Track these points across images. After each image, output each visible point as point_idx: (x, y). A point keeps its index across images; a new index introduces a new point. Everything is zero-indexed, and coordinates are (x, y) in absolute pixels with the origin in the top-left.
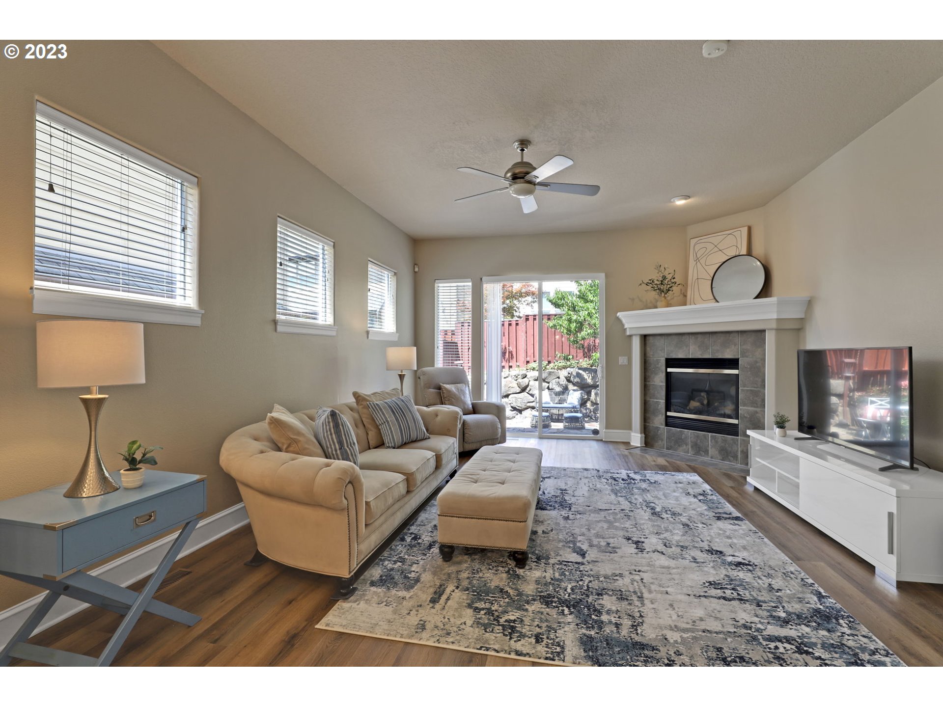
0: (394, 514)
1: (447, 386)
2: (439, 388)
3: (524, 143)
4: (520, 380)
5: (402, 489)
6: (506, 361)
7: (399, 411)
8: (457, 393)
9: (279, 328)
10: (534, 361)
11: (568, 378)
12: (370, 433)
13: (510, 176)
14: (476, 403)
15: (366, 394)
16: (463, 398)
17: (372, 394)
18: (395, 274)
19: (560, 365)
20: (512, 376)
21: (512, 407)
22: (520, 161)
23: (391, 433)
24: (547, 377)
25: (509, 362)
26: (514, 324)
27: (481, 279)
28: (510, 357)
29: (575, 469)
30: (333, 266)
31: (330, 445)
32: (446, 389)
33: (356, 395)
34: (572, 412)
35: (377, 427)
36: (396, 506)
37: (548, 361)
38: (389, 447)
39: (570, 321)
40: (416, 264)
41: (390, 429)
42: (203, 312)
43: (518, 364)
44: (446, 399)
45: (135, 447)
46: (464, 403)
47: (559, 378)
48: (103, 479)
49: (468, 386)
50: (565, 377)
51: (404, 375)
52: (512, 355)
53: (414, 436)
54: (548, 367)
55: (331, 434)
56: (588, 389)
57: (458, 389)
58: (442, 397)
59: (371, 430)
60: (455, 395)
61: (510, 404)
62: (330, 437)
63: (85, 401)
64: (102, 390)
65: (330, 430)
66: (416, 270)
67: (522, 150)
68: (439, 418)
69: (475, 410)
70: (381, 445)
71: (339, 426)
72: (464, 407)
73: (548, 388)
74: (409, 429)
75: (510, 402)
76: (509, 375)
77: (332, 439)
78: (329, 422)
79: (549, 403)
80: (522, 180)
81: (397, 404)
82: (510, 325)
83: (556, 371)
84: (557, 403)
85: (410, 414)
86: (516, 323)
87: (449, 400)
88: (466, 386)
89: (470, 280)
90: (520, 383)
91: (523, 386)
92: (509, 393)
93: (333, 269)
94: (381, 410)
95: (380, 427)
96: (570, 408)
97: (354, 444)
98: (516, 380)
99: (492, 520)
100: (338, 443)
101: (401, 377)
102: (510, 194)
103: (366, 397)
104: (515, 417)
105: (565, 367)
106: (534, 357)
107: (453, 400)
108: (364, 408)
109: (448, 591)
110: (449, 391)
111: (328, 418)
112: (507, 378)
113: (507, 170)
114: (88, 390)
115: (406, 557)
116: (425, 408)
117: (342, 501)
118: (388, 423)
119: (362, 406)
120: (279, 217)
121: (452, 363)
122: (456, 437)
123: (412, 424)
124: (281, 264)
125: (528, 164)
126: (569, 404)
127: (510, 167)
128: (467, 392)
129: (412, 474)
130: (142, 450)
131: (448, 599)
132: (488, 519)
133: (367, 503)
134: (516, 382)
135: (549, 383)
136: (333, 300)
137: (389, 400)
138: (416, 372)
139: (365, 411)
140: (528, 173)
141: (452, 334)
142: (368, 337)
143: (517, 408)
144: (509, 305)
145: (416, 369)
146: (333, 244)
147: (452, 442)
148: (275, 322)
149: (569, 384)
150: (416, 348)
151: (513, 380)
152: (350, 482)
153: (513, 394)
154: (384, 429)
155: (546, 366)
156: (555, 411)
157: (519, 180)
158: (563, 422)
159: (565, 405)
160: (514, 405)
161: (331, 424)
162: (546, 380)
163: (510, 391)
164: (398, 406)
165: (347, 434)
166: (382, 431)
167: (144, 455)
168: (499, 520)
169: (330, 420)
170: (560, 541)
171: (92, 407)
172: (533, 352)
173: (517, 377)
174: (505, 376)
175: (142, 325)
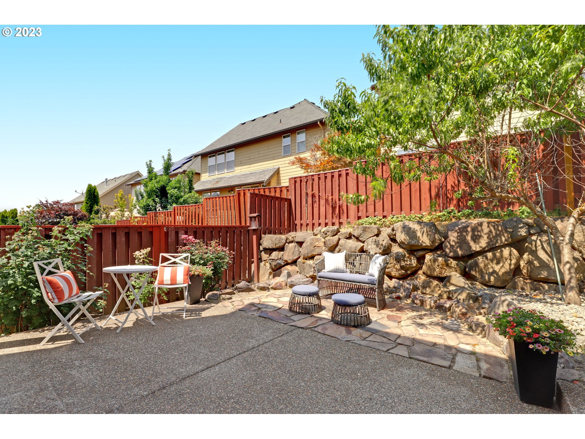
11: (392, 237)
24: (361, 234)
26: (344, 174)
50: (388, 235)
56: (421, 253)
86: (346, 173)
92: (314, 253)
135: (364, 242)
162: (360, 239)
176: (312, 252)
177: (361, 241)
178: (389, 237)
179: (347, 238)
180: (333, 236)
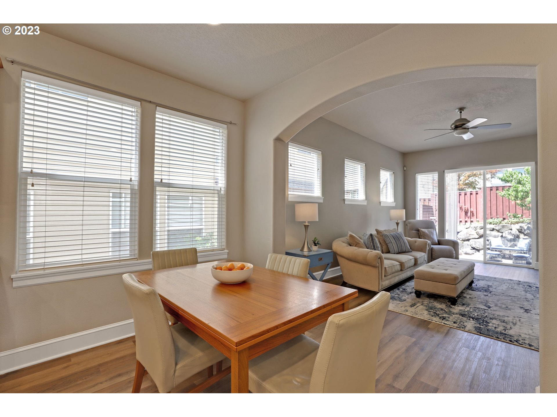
0: (395, 276)
1: (423, 230)
2: (418, 230)
3: (461, 109)
4: (478, 230)
5: (399, 268)
6: (468, 218)
7: (397, 238)
8: (428, 233)
9: (346, 203)
10: (491, 218)
11: (520, 230)
12: (383, 247)
13: (454, 127)
14: (440, 240)
15: (382, 230)
16: (432, 236)
17: (384, 230)
18: (393, 173)
19: (513, 221)
20: (472, 227)
21: (472, 247)
22: (459, 118)
23: (393, 246)
24: (501, 229)
25: (471, 218)
26: (474, 193)
27: (444, 171)
28: (472, 215)
29: (503, 279)
30: (365, 174)
31: (370, 247)
32: (422, 231)
33: (377, 230)
34: (521, 253)
35: (387, 245)
36: (396, 274)
37: (503, 218)
38: (392, 253)
39: (517, 191)
40: (405, 166)
41: (393, 245)
42: (323, 198)
43: (478, 220)
44: (422, 236)
45: (316, 239)
46: (433, 239)
47: (511, 230)
48: (309, 248)
49: (436, 230)
50: (517, 229)
51: (399, 223)
52: (473, 214)
53: (404, 250)
54: (502, 222)
55: (370, 243)
57: (429, 231)
58: (419, 234)
59: (384, 246)
60: (427, 234)
61: (470, 245)
62: (370, 244)
63: (305, 225)
64: (309, 222)
65: (370, 242)
66: (405, 169)
67: (461, 112)
68: (417, 243)
69: (439, 243)
70: (389, 252)
71: (373, 239)
72: (433, 241)
73: (502, 236)
74: (402, 246)
75: (470, 244)
76: (470, 226)
77: (371, 244)
78: (370, 238)
79: (502, 246)
80: (460, 128)
81: (396, 235)
82: (471, 194)
83: (509, 225)
84: (509, 247)
85: (402, 240)
86: (476, 193)
87: (423, 237)
88: (434, 230)
89: (437, 172)
90: (478, 232)
91: (481, 234)
92: (470, 238)
93: (365, 176)
94: (388, 237)
95: (388, 245)
96: (519, 250)
97: (379, 247)
98: (476, 230)
99: (439, 282)
100: (373, 246)
101: (397, 224)
102: (454, 135)
103: (382, 232)
104: (474, 254)
105: (517, 223)
106: (491, 215)
107: (426, 237)
108: (381, 236)
109: (418, 305)
110: (424, 232)
111: (369, 237)
112: (469, 229)
113: (452, 124)
114: (305, 222)
115: (400, 294)
116: (409, 239)
117: (377, 264)
118: (392, 243)
119: (380, 235)
120: (345, 158)
121: (428, 218)
122: (426, 253)
123: (403, 244)
124: (346, 177)
125: (465, 120)
126: (519, 248)
127: (453, 122)
128: (435, 233)
129: (403, 263)
130: (317, 240)
131: (418, 307)
132: (437, 282)
133: (385, 268)
134: (476, 231)
135: (502, 233)
136: (365, 189)
137: (392, 233)
138: (405, 222)
139: (381, 237)
140: (465, 124)
141: (429, 201)
142: (380, 205)
143: (476, 248)
144: (471, 181)
145: (405, 220)
146: (365, 164)
147: (423, 255)
148: (344, 200)
149: (521, 234)
150: (405, 210)
151: (473, 230)
152: (379, 258)
153: (473, 239)
154: (390, 245)
155: (501, 221)
156: (507, 252)
157: (458, 128)
158: (512, 260)
159: (516, 248)
160: (474, 246)
161: (371, 239)
162: (500, 231)
163: (471, 237)
164: (397, 236)
165: (376, 243)
166: (389, 246)
167: (318, 242)
168: (443, 283)
169: (370, 237)
170: (479, 302)
171: (306, 227)
172: (490, 212)
173: (476, 228)
174: (467, 227)
175: (317, 204)
176: (468, 237)
177: (500, 232)
178: (518, 230)
179: (491, 231)
180: (481, 229)
